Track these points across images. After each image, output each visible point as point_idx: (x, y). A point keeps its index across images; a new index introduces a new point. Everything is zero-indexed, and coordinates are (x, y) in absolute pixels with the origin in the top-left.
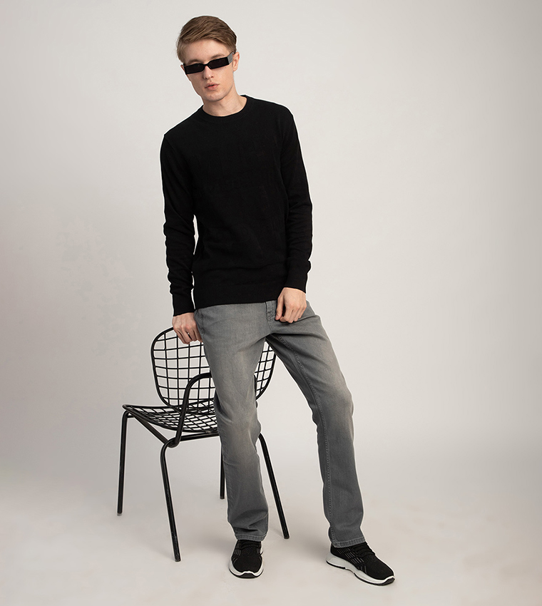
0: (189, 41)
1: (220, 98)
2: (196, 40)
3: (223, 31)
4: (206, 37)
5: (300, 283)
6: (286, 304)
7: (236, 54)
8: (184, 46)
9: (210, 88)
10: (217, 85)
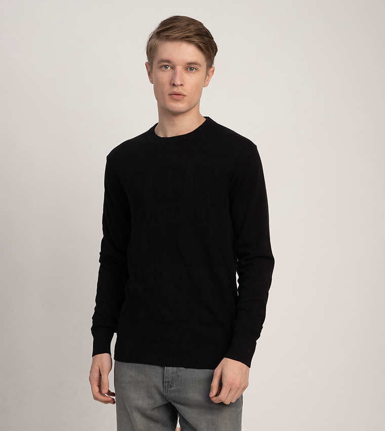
0: (169, 39)
1: (182, 110)
2: (176, 39)
3: (206, 39)
4: (186, 39)
5: (246, 357)
6: (224, 379)
7: (212, 69)
8: (157, 42)
9: (176, 97)
10: (184, 96)
